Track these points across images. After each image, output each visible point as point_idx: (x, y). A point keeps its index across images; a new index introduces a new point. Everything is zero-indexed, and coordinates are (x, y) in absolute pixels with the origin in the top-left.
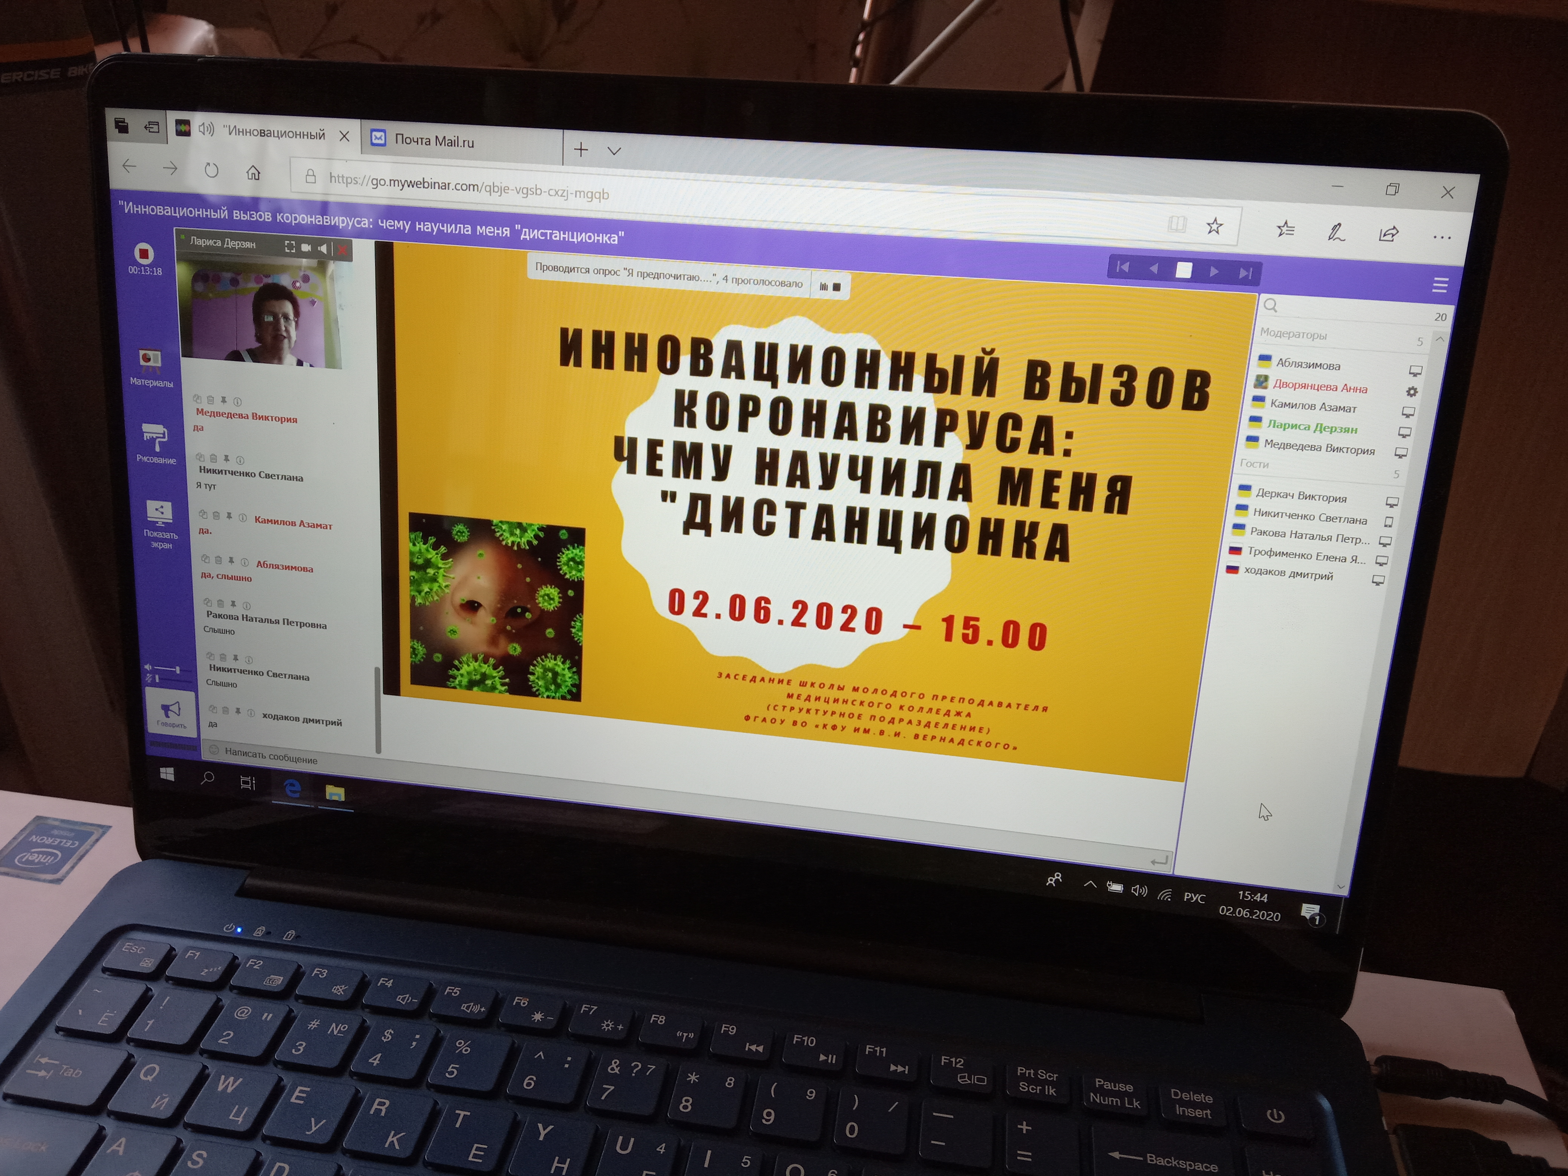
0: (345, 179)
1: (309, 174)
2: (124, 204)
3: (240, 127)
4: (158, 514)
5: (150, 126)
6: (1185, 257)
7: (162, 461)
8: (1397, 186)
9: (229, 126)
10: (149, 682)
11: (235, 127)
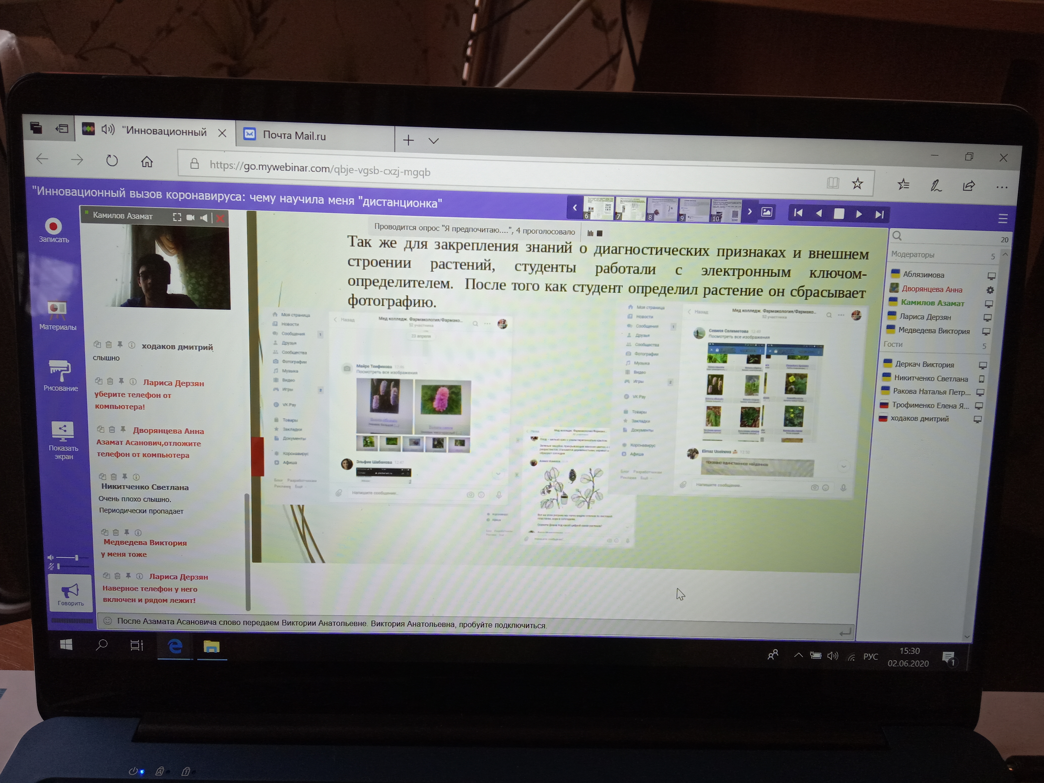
0: (222, 165)
1: (193, 162)
2: (37, 188)
3: (136, 127)
4: (62, 432)
5: (61, 128)
6: (839, 205)
7: (66, 389)
8: (972, 154)
9: (127, 127)
10: (51, 569)
11: (132, 127)
